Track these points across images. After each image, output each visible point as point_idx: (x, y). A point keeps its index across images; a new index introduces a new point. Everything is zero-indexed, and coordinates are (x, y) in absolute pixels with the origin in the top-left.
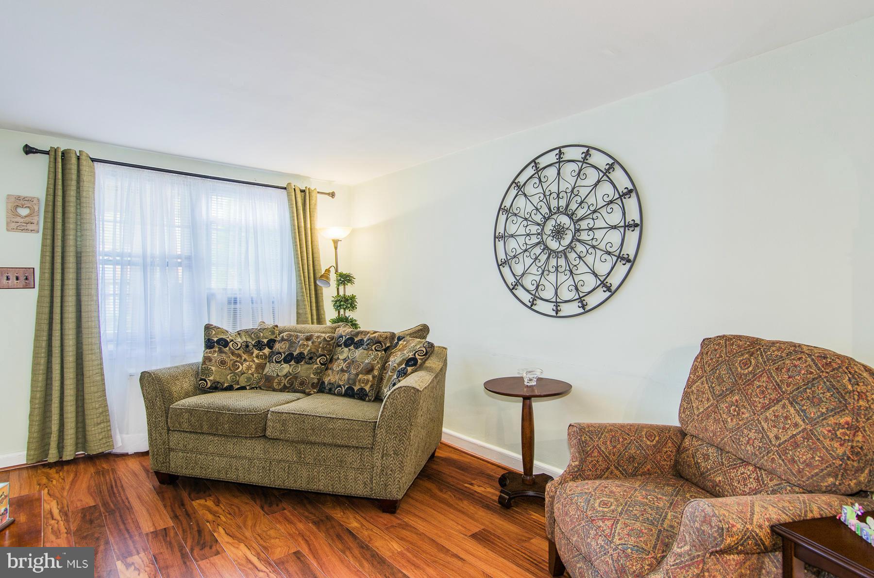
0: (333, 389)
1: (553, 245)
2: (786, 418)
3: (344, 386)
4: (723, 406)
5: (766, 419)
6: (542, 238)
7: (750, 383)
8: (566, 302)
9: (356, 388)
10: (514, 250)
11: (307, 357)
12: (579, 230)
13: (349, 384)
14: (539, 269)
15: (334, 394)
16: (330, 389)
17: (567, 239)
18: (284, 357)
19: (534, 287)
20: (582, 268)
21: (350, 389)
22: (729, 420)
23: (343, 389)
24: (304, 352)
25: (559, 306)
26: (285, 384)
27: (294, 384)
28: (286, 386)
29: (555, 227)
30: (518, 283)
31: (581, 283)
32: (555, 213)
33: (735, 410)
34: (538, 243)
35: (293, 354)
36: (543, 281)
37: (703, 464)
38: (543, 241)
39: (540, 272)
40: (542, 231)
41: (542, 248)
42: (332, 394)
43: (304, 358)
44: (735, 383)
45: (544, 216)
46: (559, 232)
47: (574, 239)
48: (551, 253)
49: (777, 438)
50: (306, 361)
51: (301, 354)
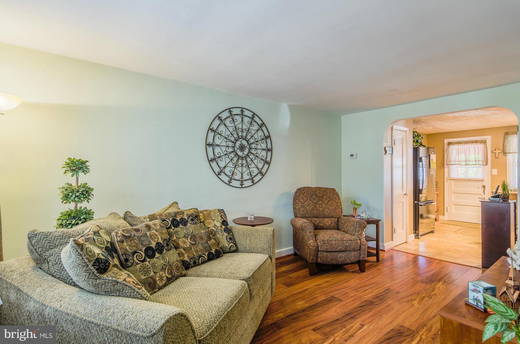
0: (197, 261)
1: (240, 153)
2: (333, 203)
3: (205, 254)
4: (317, 205)
5: (329, 205)
6: (234, 149)
7: (323, 198)
8: (246, 180)
9: (213, 251)
10: (219, 153)
11: (165, 245)
12: (251, 148)
13: (207, 250)
14: (234, 165)
15: (199, 265)
16: (195, 263)
17: (246, 152)
18: (145, 253)
19: (231, 174)
20: (253, 165)
21: (210, 254)
22: (320, 208)
23: (205, 256)
24: (159, 241)
25: (243, 182)
26: (167, 277)
27: (173, 272)
28: (170, 278)
29: (240, 145)
30: (221, 172)
31: (253, 172)
32: (240, 138)
33: (321, 206)
34: (233, 152)
35: (151, 248)
36: (236, 171)
37: (316, 223)
38: (235, 151)
39: (234, 166)
40: (234, 146)
41: (235, 154)
42: (197, 265)
43: (163, 246)
44: (319, 199)
45: (235, 139)
46: (242, 148)
47: (249, 152)
48: (239, 157)
49: (332, 209)
50: (166, 248)
51: (158, 244)
